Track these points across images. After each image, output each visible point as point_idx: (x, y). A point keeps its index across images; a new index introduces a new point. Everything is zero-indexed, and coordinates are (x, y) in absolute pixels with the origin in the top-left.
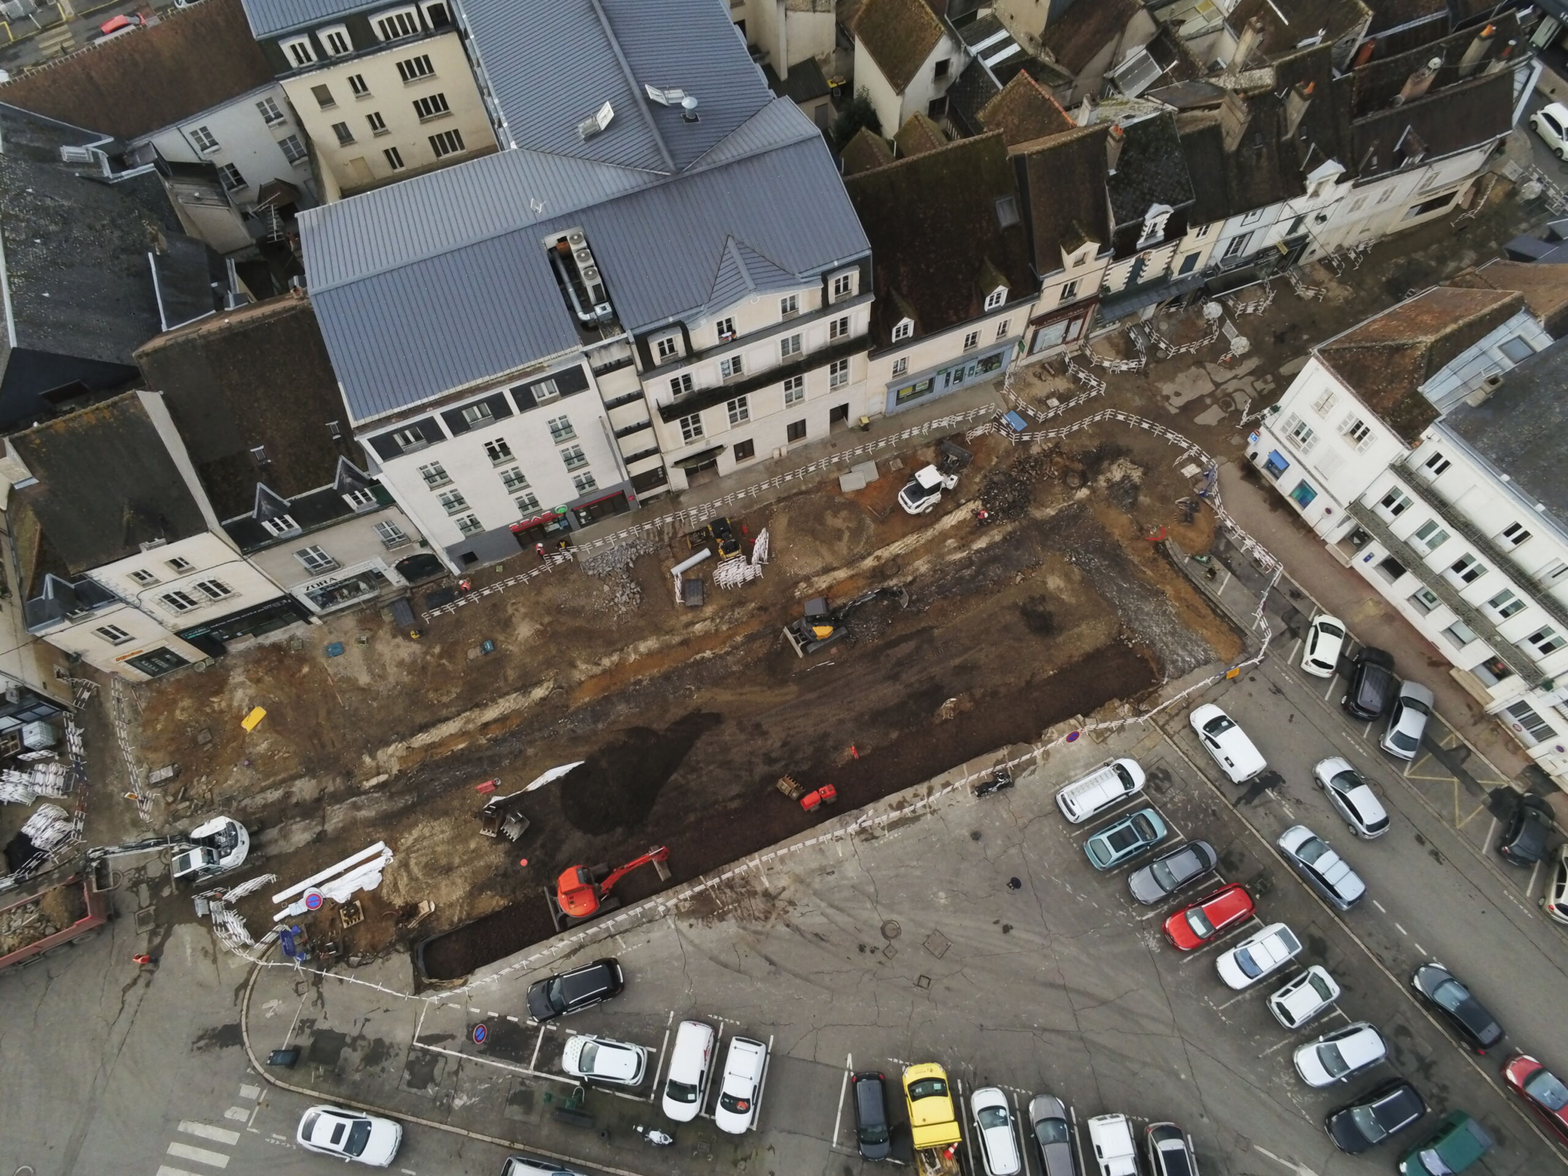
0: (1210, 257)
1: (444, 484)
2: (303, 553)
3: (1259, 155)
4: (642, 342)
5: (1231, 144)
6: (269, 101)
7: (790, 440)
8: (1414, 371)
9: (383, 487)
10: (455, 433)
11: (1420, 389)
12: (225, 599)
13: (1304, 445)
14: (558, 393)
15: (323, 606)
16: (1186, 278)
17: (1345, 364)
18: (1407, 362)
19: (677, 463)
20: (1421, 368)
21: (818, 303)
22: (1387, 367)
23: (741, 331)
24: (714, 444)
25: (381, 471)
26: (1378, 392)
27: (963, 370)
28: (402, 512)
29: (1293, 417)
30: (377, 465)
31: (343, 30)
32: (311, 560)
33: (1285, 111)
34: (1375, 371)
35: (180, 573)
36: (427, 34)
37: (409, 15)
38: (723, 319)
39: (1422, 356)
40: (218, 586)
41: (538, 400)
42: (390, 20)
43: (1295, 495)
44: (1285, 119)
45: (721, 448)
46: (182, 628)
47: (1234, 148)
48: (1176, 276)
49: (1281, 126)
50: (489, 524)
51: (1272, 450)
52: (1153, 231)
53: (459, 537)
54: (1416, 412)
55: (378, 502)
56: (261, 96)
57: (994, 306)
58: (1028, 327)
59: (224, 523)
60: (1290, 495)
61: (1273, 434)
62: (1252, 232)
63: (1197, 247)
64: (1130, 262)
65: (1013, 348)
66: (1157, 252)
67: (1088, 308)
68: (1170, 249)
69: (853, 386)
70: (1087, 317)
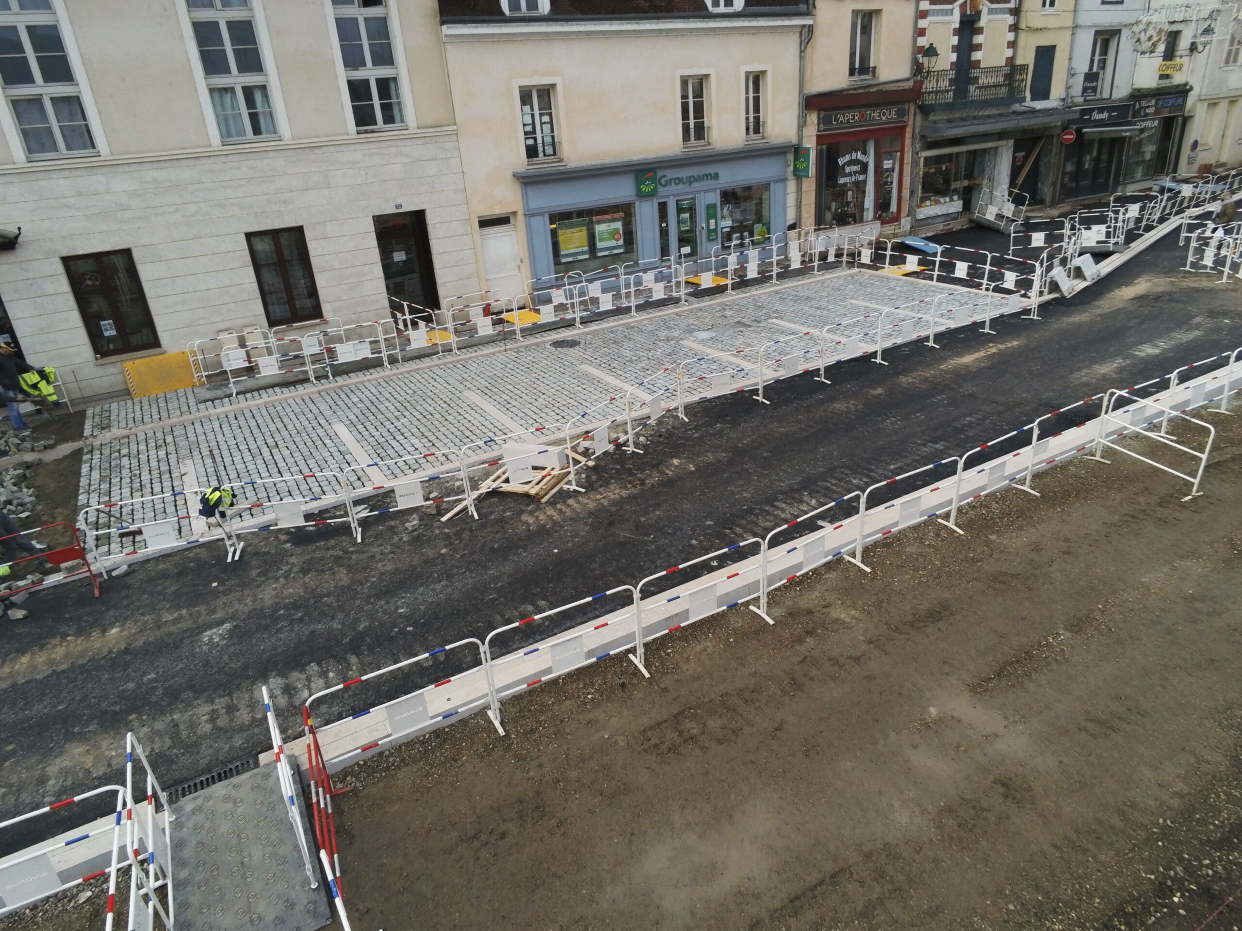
0: (1071, 73)
16: (1043, 111)
27: (692, 211)
48: (1025, 96)
57: (724, 9)
58: (803, 119)
62: (1119, 32)
63: (1049, 29)
64: (952, 14)
65: (784, 180)
66: (991, 11)
67: (904, 116)
68: (1008, 16)
69: (424, 140)
70: (906, 149)
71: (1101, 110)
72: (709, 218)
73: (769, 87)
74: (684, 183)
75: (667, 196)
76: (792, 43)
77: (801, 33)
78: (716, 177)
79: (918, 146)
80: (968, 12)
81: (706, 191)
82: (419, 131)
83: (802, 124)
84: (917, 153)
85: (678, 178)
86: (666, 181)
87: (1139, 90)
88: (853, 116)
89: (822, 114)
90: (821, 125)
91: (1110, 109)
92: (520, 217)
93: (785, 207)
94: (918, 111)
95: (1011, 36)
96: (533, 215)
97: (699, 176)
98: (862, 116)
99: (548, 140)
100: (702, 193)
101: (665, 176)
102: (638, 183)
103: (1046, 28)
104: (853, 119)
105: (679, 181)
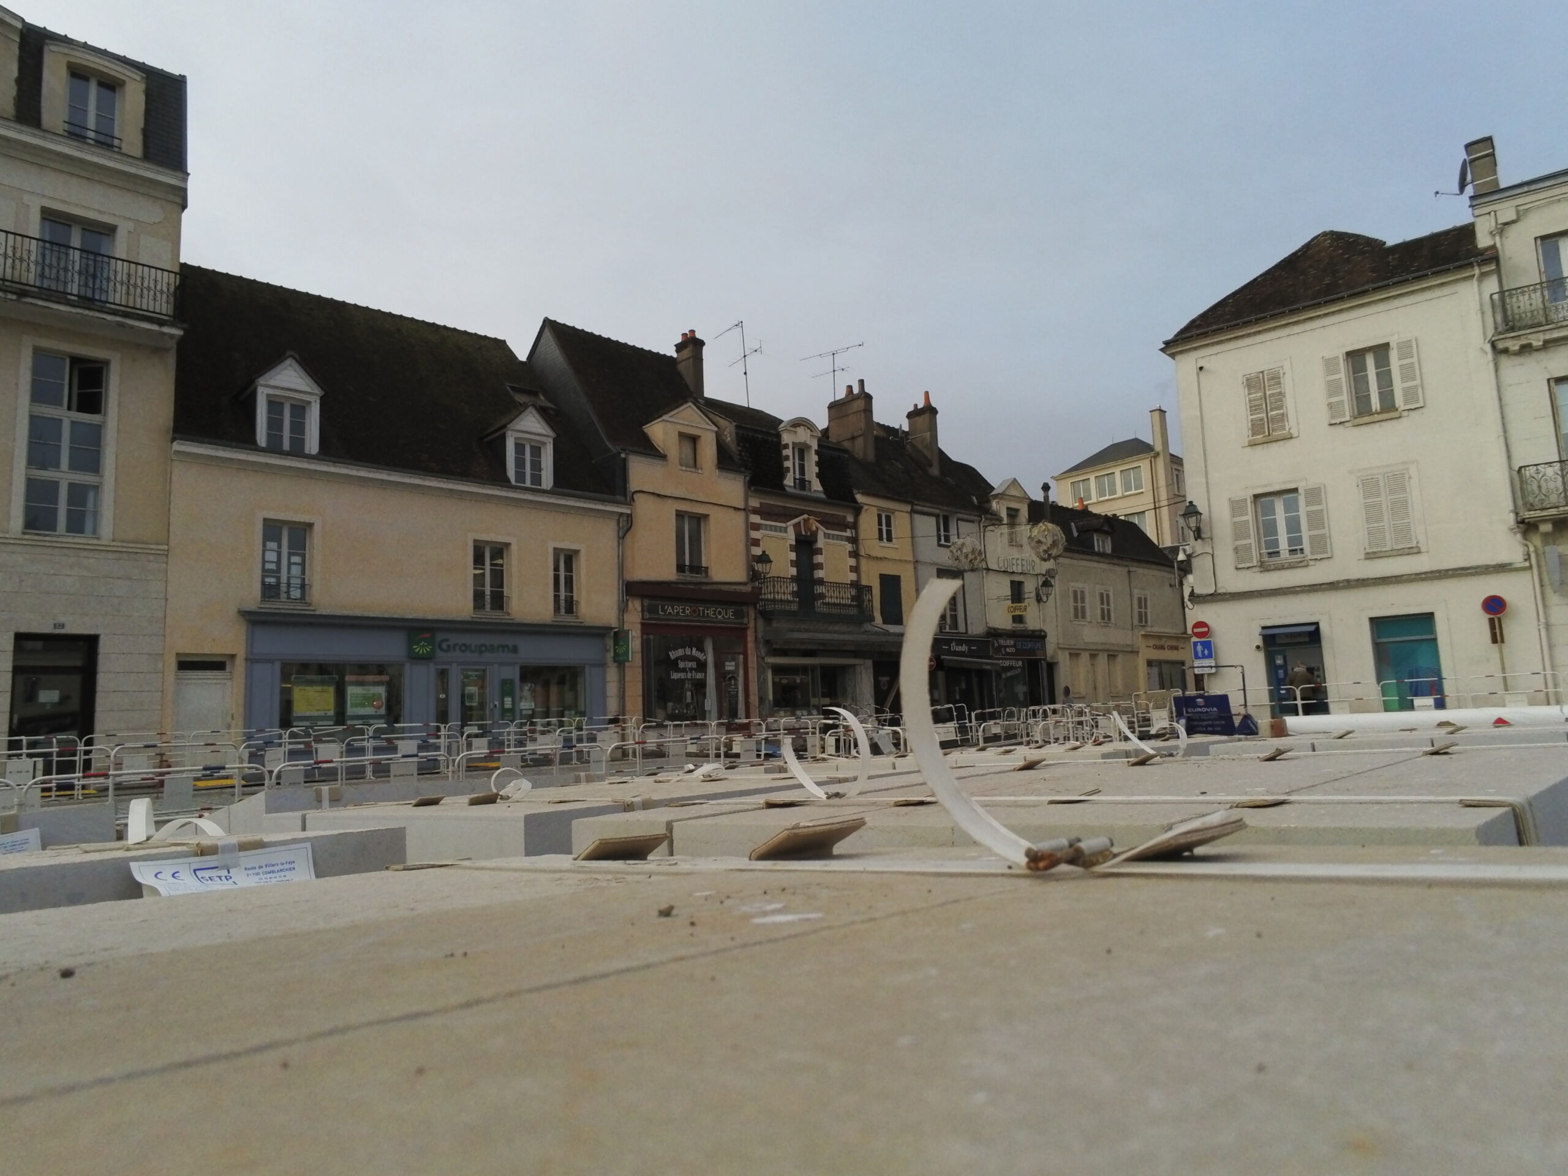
3: (911, 477)
5: (861, 452)
47: (871, 458)
48: (876, 621)
49: (920, 463)
58: (623, 605)
63: (890, 560)
64: (786, 532)
65: (603, 665)
66: (827, 536)
67: (743, 618)
68: (847, 543)
69: (117, 555)
70: (749, 652)
71: (960, 642)
72: (504, 694)
73: (583, 569)
74: (472, 652)
75: (450, 663)
76: (609, 530)
77: (618, 521)
78: (515, 650)
79: (763, 652)
80: (804, 533)
81: (501, 664)
82: (113, 544)
83: (623, 609)
84: (763, 658)
85: (465, 645)
86: (449, 646)
87: (995, 629)
88: (684, 609)
89: (646, 602)
90: (645, 613)
91: (969, 642)
92: (240, 662)
93: (604, 697)
94: (759, 615)
95: (852, 562)
96: (257, 661)
97: (492, 646)
98: (694, 611)
99: (296, 582)
100: (496, 666)
101: (447, 640)
102: (411, 642)
103: (886, 558)
104: (684, 612)
105: (465, 648)
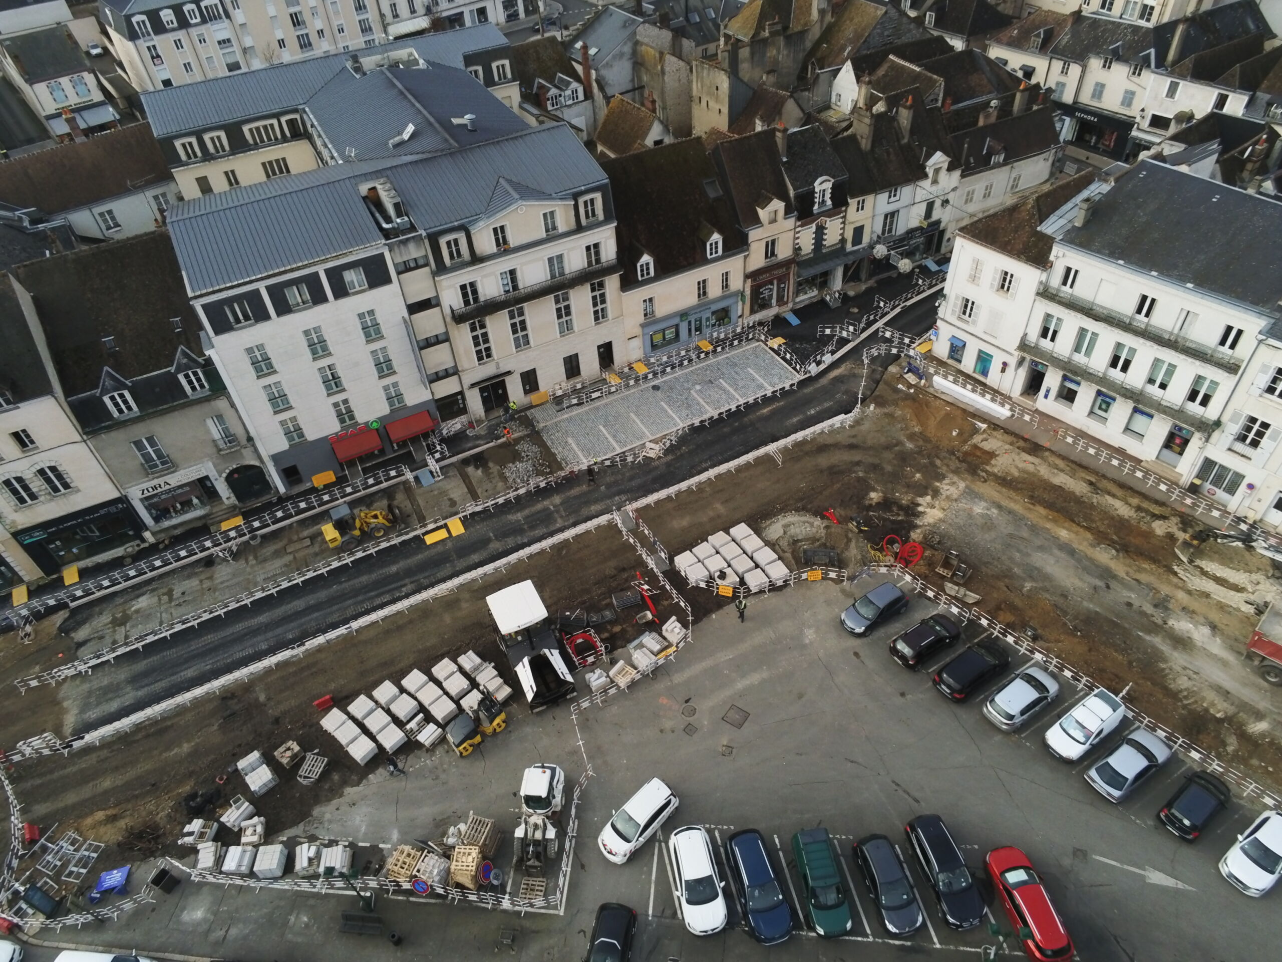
0: (872, 232)
1: (269, 374)
2: (138, 444)
3: (888, 154)
4: (433, 239)
5: (865, 144)
6: (164, 195)
7: (568, 378)
8: (1031, 218)
9: (216, 368)
10: (279, 314)
11: (1039, 229)
12: (64, 494)
13: (970, 320)
14: (367, 286)
15: (157, 520)
16: (859, 250)
17: (980, 232)
18: (1024, 215)
19: (473, 385)
20: (1034, 215)
21: (573, 224)
22: (1010, 224)
23: (513, 240)
24: (504, 369)
25: (213, 347)
26: (1010, 241)
27: (700, 321)
28: (233, 405)
29: (957, 297)
30: (209, 338)
31: (222, 134)
32: (147, 458)
33: (898, 123)
34: (1003, 229)
35: (24, 452)
36: (285, 140)
37: (272, 125)
38: (498, 225)
39: (1033, 207)
40: (60, 477)
41: (350, 291)
42: (258, 129)
43: (978, 370)
44: (900, 128)
45: (509, 373)
46: (20, 527)
47: (869, 147)
48: (849, 247)
49: (898, 136)
50: (311, 435)
51: (950, 336)
52: (823, 201)
53: (283, 445)
54: (1040, 245)
55: (210, 390)
56: (158, 191)
57: (714, 255)
58: (745, 281)
59: (69, 399)
60: (974, 372)
61: (947, 322)
62: (898, 211)
63: (861, 219)
64: (812, 228)
65: (737, 302)
67: (789, 268)
68: (840, 220)
70: (790, 279)
72: (707, 321)
73: (731, 276)
74: (698, 313)
75: (692, 318)
76: (741, 261)
77: (745, 258)
78: (710, 308)
79: (796, 277)
80: (820, 225)
81: (706, 314)
82: (612, 320)
83: (745, 283)
85: (696, 312)
87: (912, 229)
88: (767, 274)
89: (753, 278)
90: (752, 282)
92: (641, 335)
93: (737, 311)
94: (796, 264)
95: (842, 226)
96: (645, 334)
97: (704, 309)
98: (771, 273)
99: (651, 311)
101: (691, 313)
102: (681, 317)
103: (858, 220)
